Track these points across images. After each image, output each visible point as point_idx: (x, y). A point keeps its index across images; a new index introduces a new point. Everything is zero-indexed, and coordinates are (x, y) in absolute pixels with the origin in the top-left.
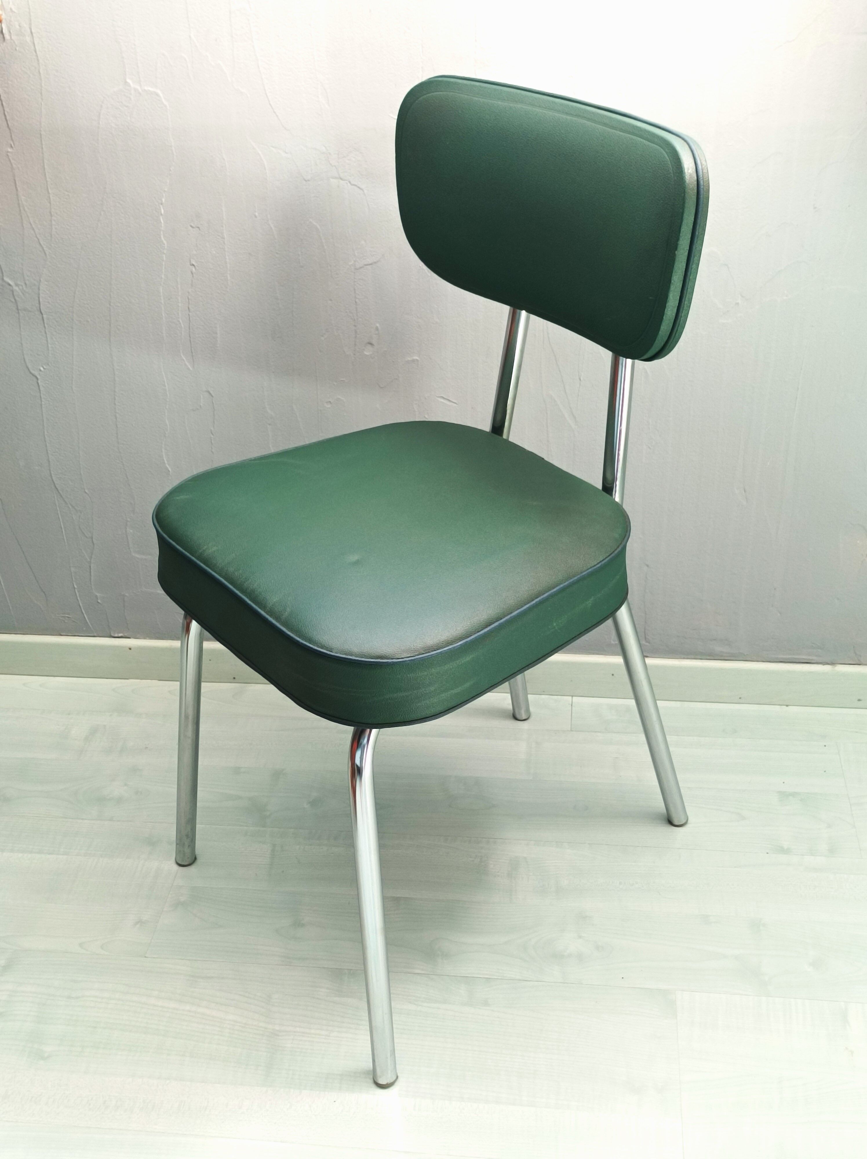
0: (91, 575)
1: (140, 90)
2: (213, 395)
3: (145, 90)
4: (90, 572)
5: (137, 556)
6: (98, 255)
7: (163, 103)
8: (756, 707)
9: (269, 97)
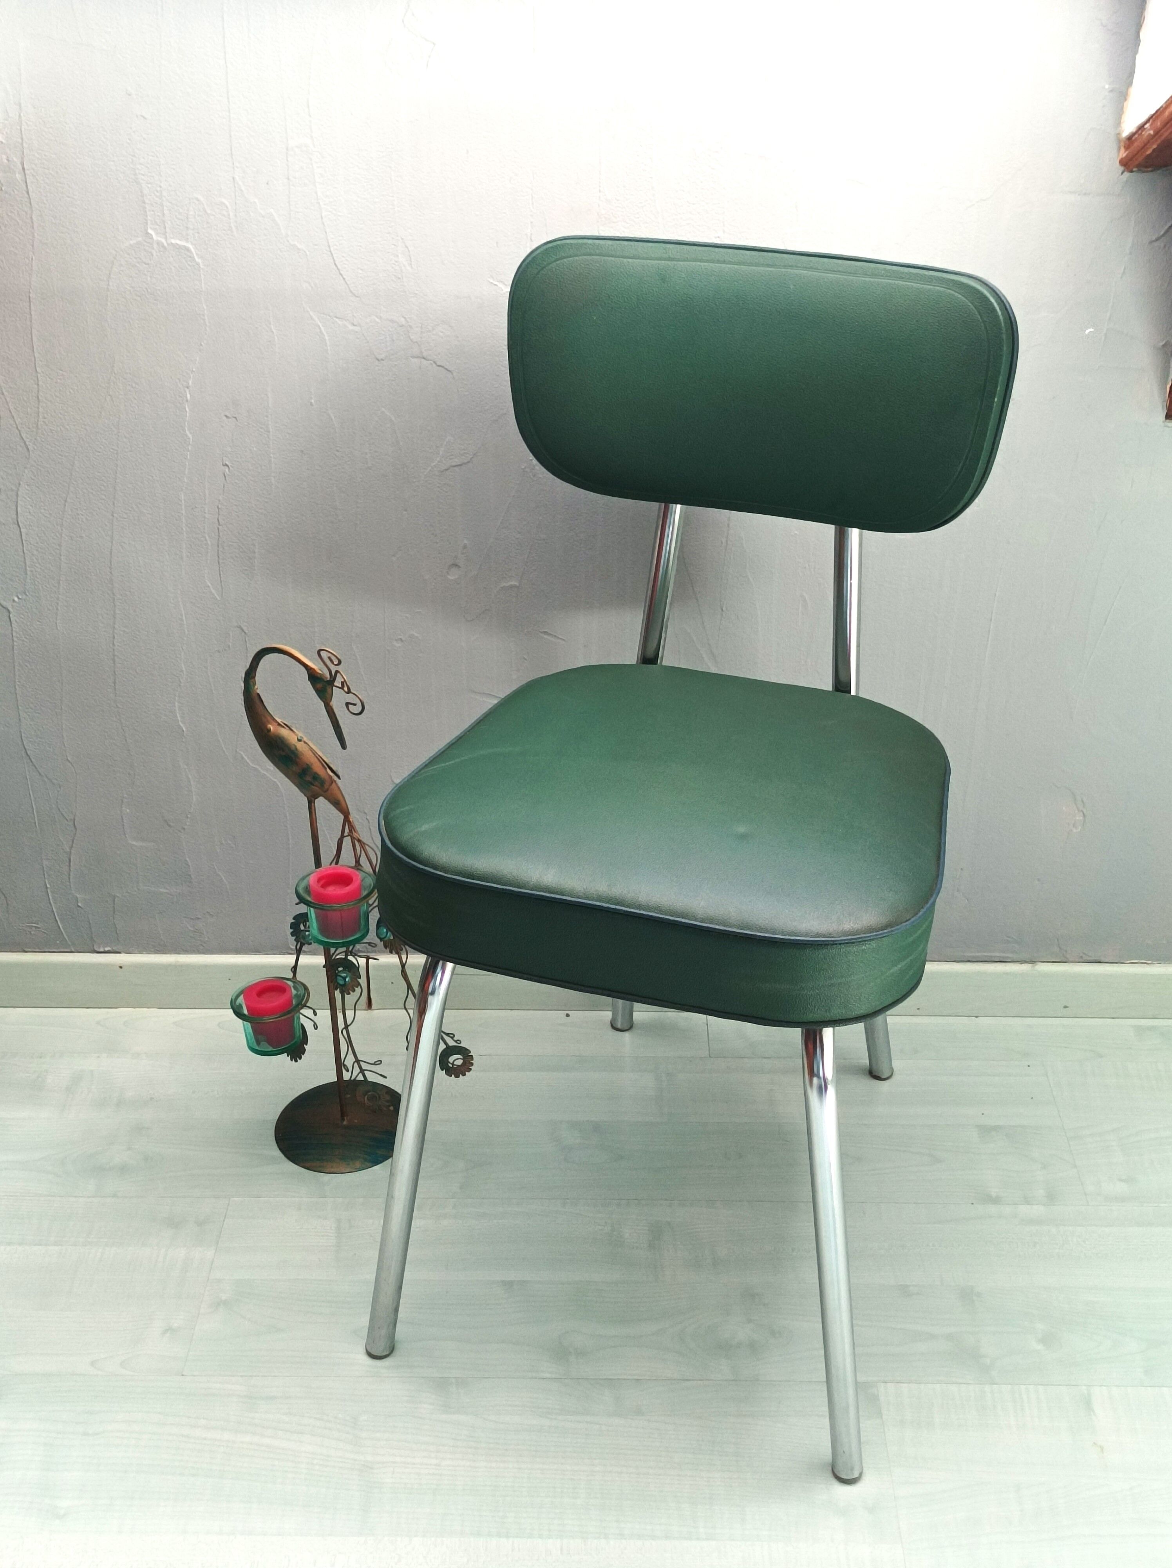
0: (70, 870)
1: (166, 244)
2: (247, 632)
3: (172, 243)
4: (70, 866)
5: (134, 843)
6: (99, 452)
7: (195, 260)
8: (939, 1020)
9: (335, 256)
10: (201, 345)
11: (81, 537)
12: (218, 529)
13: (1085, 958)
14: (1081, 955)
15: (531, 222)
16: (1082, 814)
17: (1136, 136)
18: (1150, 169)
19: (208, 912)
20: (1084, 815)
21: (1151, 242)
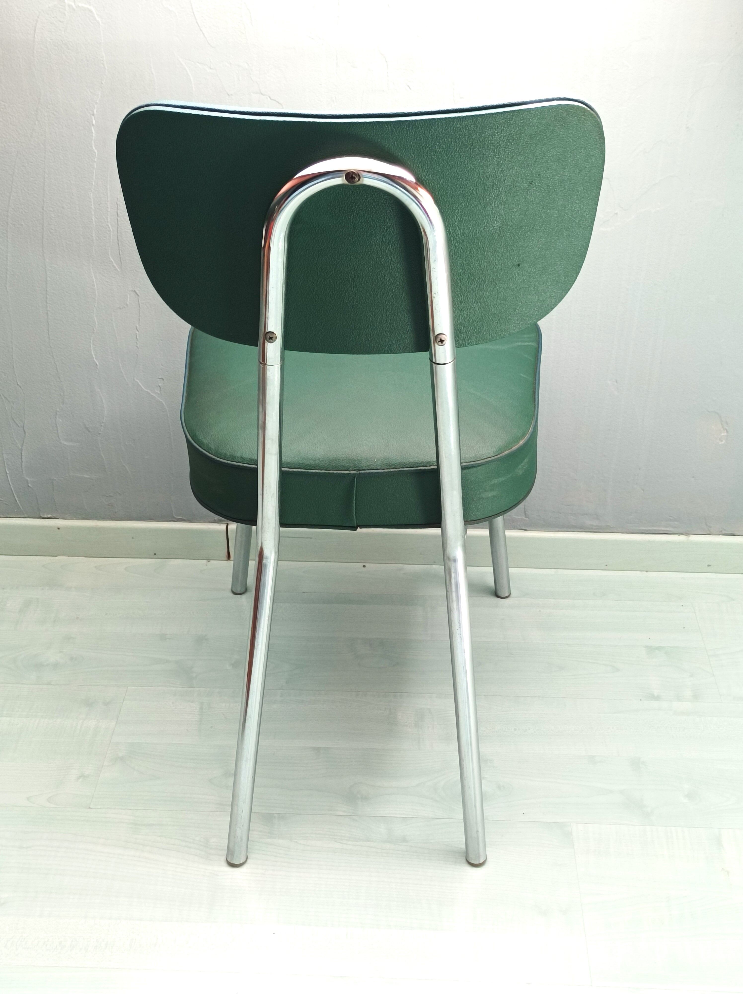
0: (22, 461)
1: (74, 7)
2: (139, 294)
3: (79, 6)
4: (22, 458)
5: (65, 443)
6: (32, 162)
7: (96, 19)
8: (620, 573)
9: (196, 15)
10: (102, 83)
11: (22, 225)
12: (117, 219)
13: (724, 532)
14: (721, 530)
16: (725, 431)
19: (117, 492)
20: (727, 432)
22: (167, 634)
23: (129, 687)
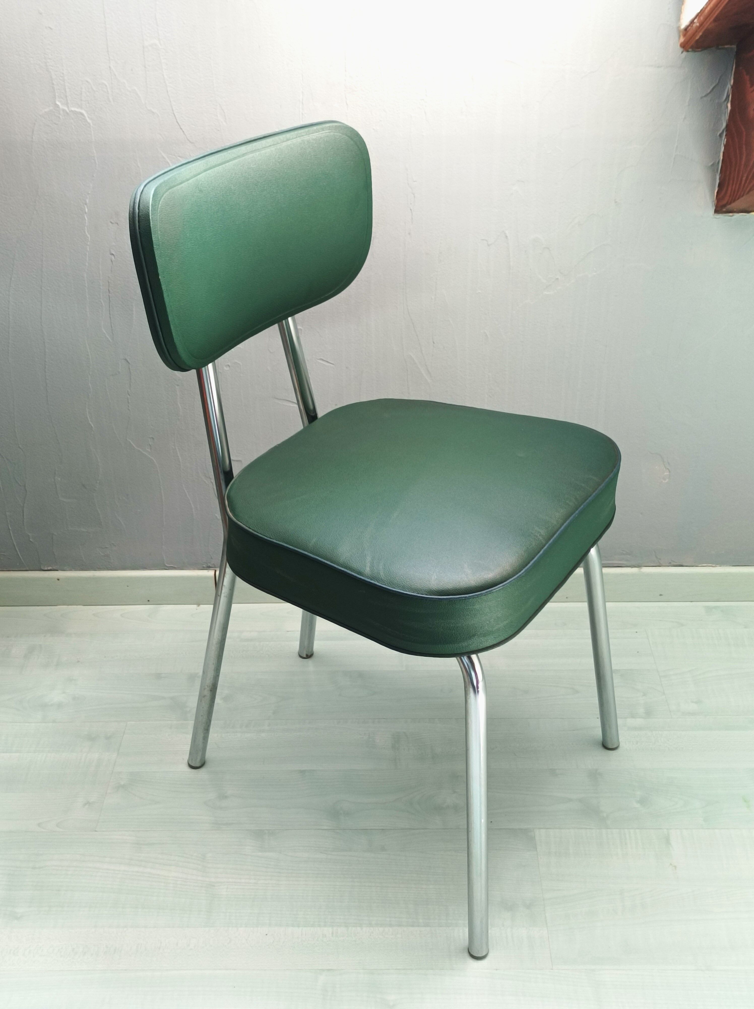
0: (23, 518)
1: (68, 111)
2: (130, 362)
3: (72, 110)
4: (23, 515)
5: (64, 500)
6: (31, 247)
7: (87, 121)
8: (580, 604)
9: (177, 116)
10: (93, 176)
11: (22, 303)
12: (109, 296)
13: (673, 563)
14: (670, 561)
15: (302, 92)
16: (668, 470)
17: (690, 28)
18: (700, 50)
19: (113, 544)
20: (670, 472)
21: (702, 98)
22: (162, 674)
23: (128, 723)
